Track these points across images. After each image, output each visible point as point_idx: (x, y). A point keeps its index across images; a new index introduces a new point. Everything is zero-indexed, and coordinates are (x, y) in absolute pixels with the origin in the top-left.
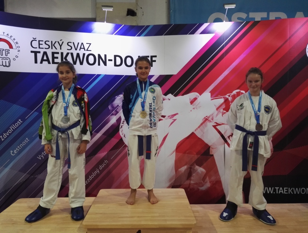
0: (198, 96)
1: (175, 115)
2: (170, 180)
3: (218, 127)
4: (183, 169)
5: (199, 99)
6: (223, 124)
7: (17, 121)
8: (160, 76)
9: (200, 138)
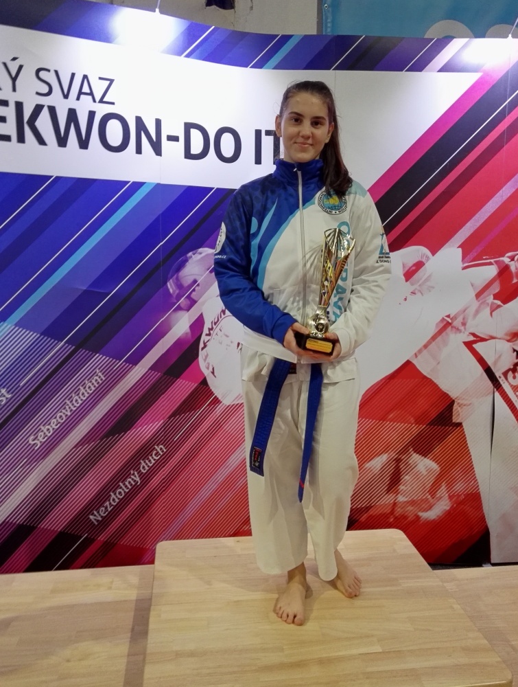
3: (477, 346)
5: (426, 265)
6: (492, 338)
9: (428, 376)
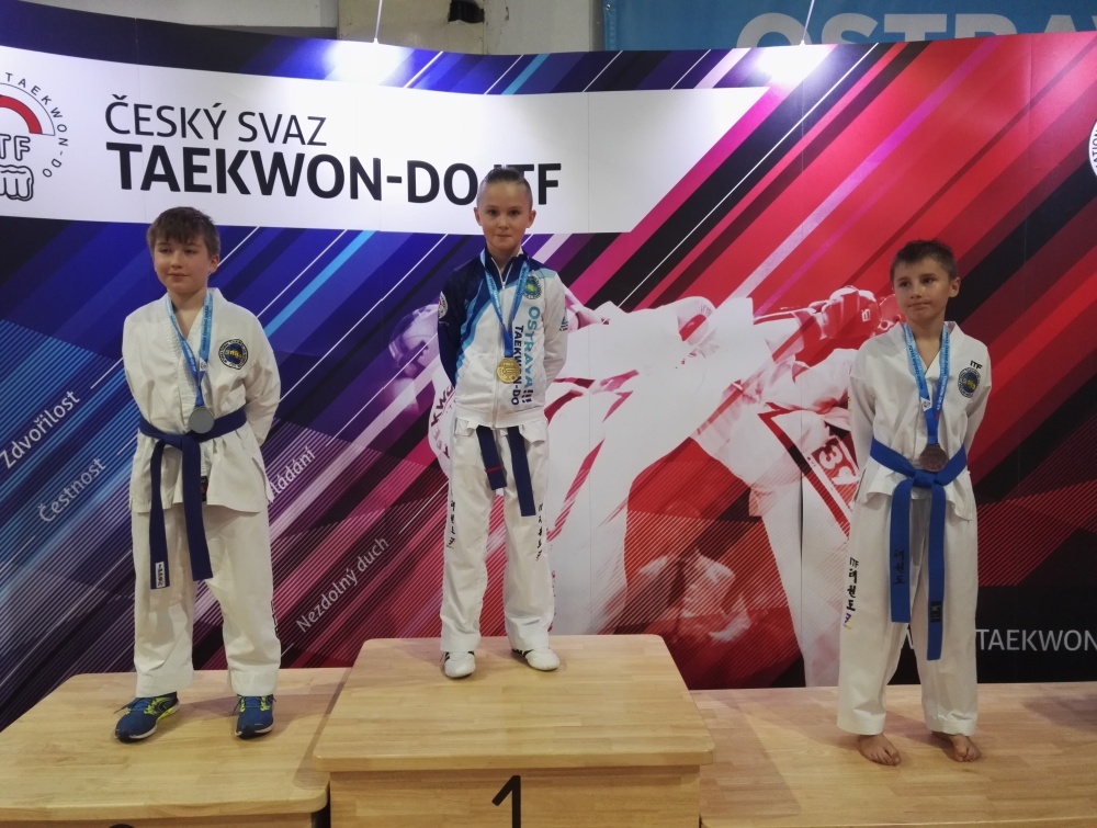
0: (709, 311)
1: (626, 377)
2: (610, 606)
3: (778, 420)
4: (656, 566)
5: (708, 319)
6: (796, 408)
7: (62, 397)
8: (575, 238)
9: (716, 458)
